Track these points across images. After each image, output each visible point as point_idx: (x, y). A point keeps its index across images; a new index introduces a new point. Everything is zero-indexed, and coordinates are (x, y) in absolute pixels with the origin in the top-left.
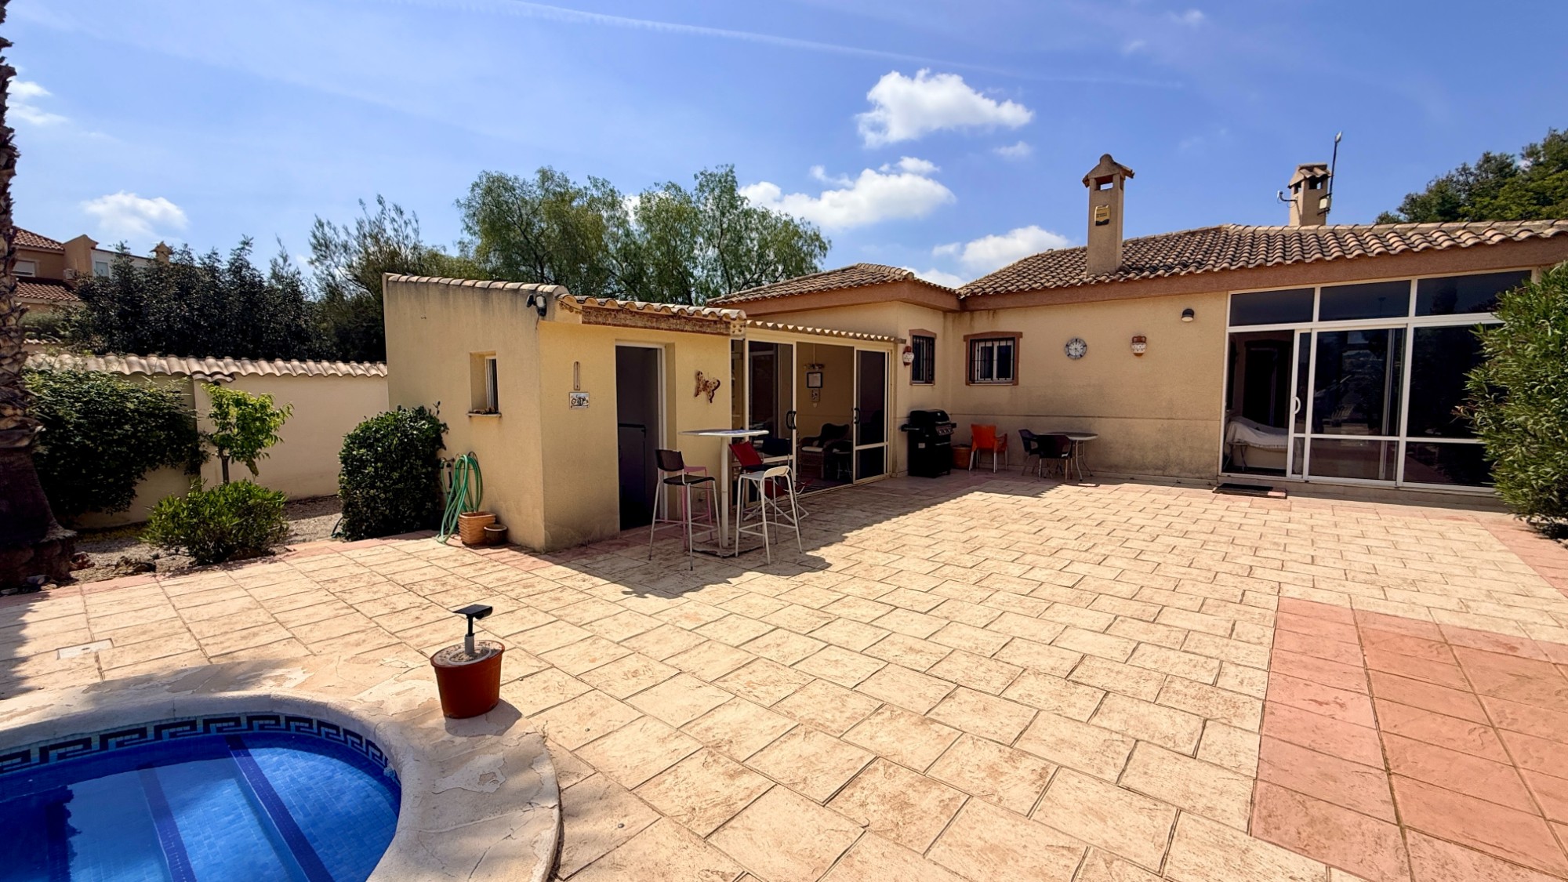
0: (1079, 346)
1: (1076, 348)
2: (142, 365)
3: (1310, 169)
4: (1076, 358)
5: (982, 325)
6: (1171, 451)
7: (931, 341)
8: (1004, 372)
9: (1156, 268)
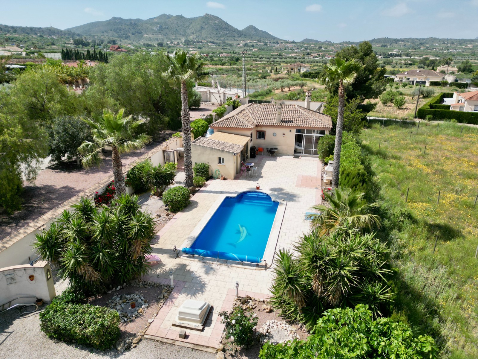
4: (275, 136)
5: (260, 129)
6: (288, 151)
7: (252, 134)
8: (263, 137)
9: (286, 122)
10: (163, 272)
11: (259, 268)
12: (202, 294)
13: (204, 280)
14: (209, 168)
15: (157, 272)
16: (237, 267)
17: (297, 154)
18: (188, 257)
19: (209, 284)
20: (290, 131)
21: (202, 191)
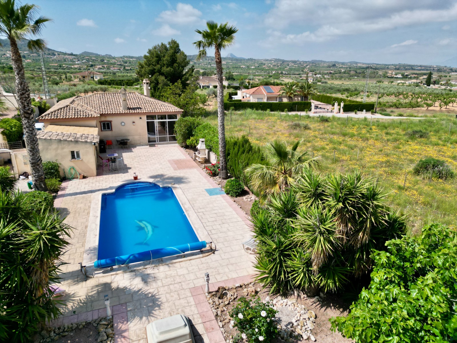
1: (123, 124)
5: (105, 119)
6: (141, 140)
8: (109, 128)
9: (134, 109)
10: (78, 304)
11: (207, 254)
12: (160, 309)
13: (149, 291)
14: (59, 167)
15: (68, 309)
16: (180, 262)
17: (151, 143)
18: (104, 273)
19: (160, 293)
20: (141, 118)
21: (63, 196)
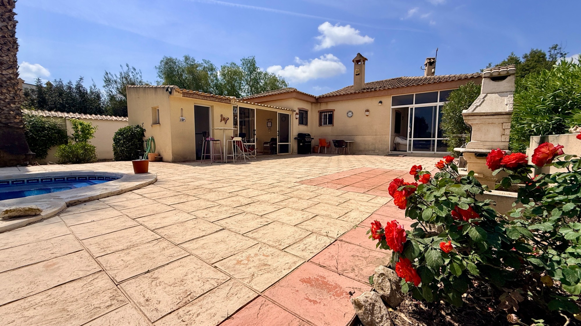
0: (351, 113)
1: (350, 114)
2: (49, 114)
3: (430, 59)
4: (350, 117)
5: (323, 107)
6: (376, 145)
7: (306, 112)
8: (330, 122)
